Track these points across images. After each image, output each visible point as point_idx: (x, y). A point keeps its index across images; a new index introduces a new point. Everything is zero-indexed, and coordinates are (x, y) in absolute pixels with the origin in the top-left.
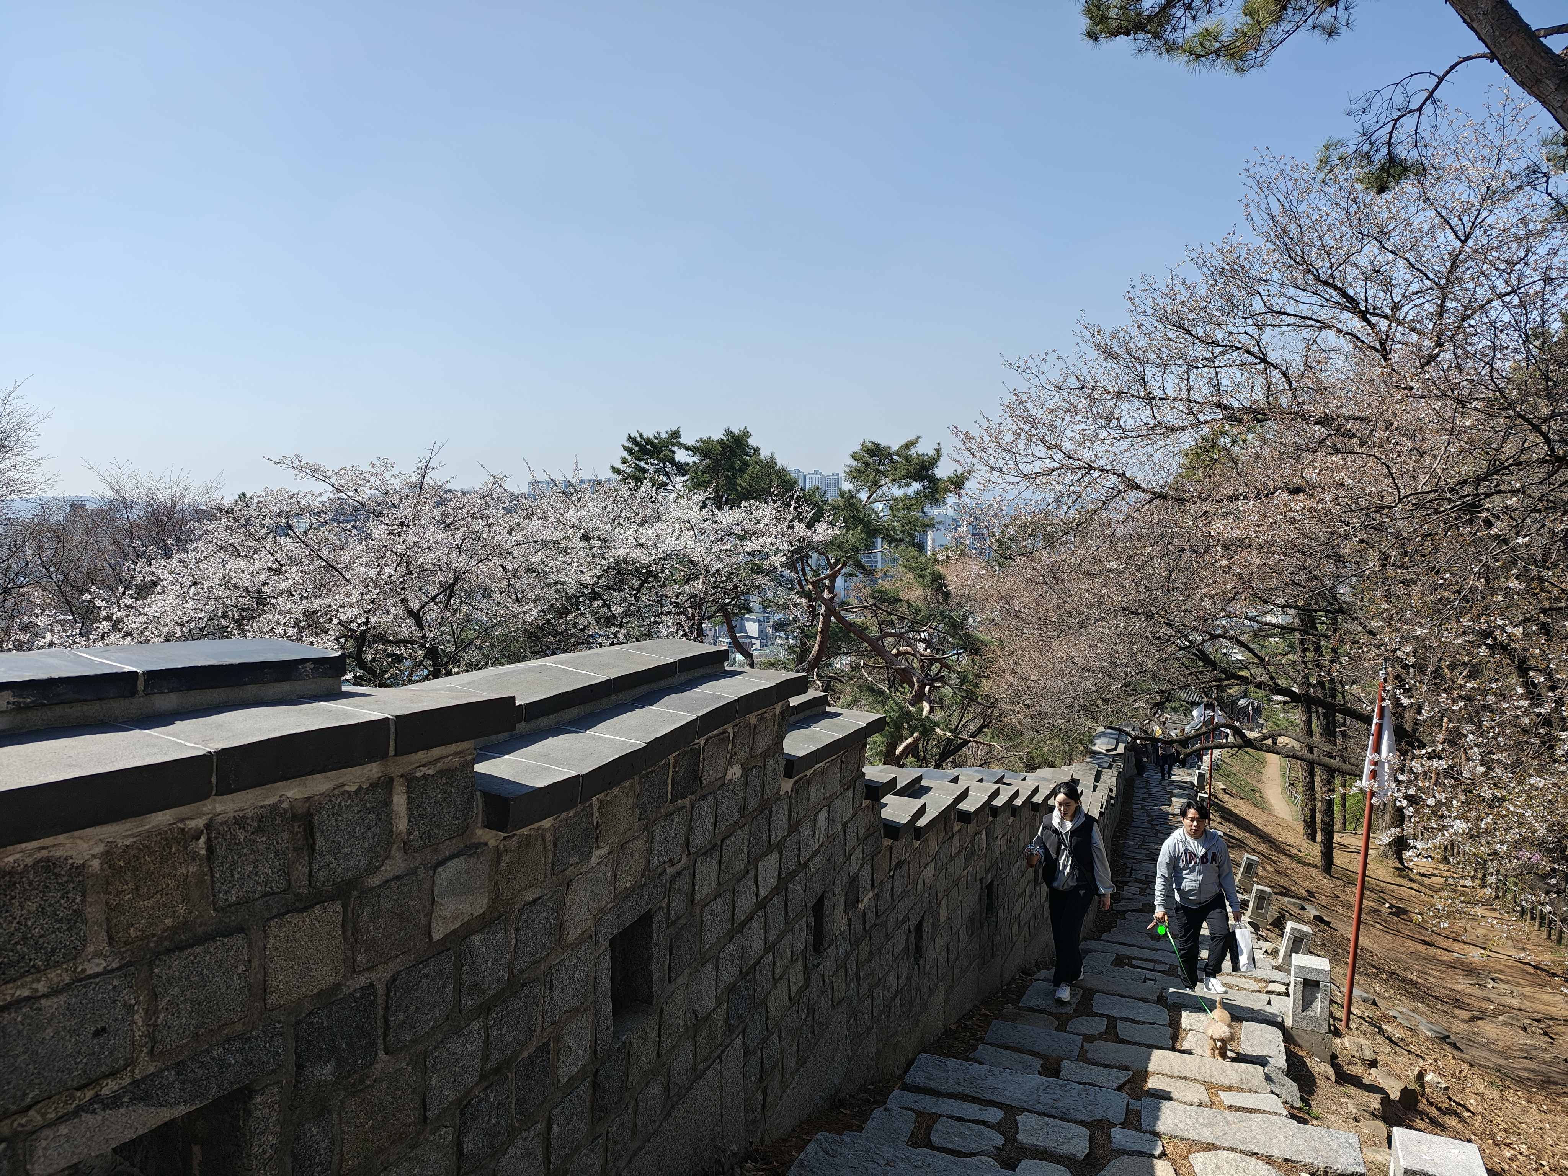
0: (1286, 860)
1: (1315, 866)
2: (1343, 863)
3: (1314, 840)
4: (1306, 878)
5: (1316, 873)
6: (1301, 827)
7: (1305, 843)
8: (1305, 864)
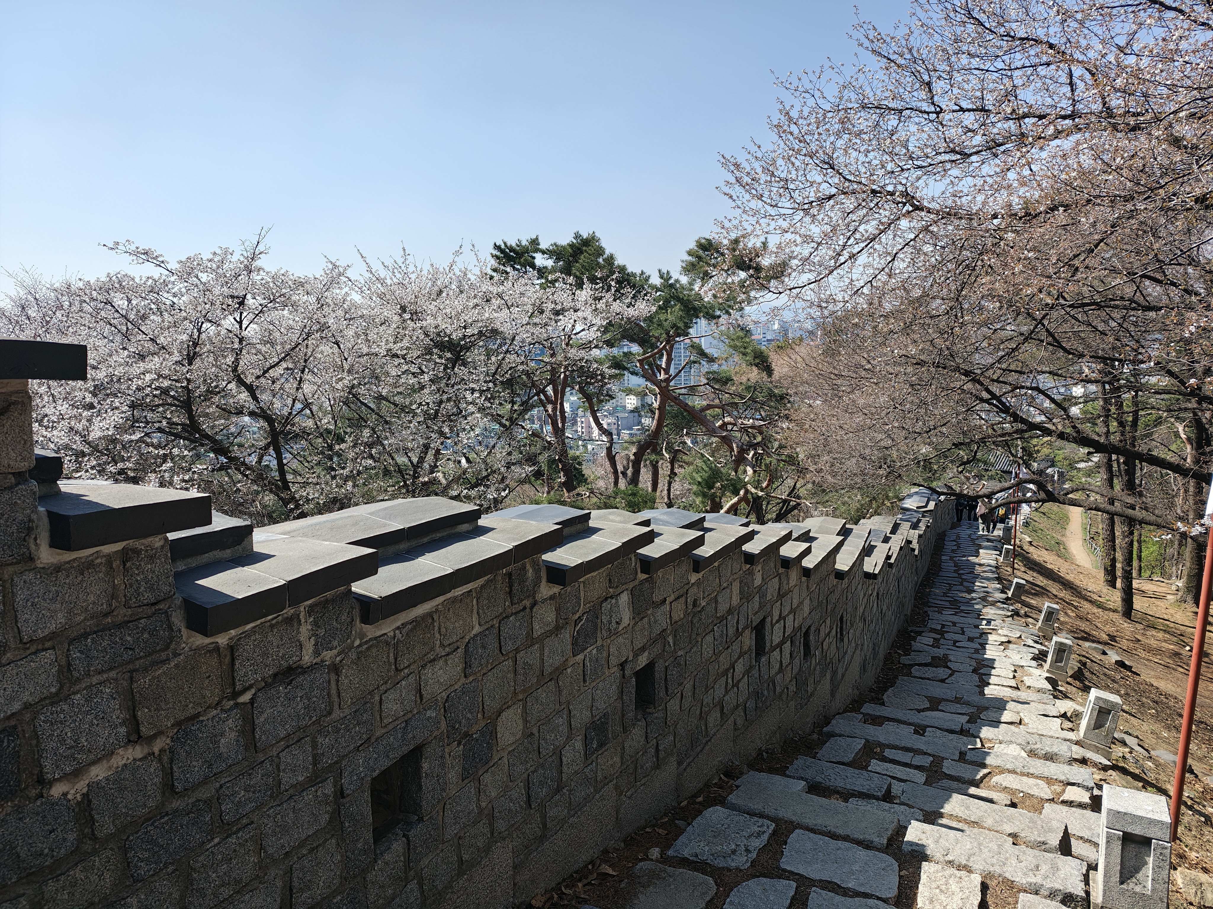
0: (1087, 605)
1: (1115, 611)
2: (1142, 607)
3: (1114, 586)
4: (1106, 623)
5: (1117, 617)
6: (1101, 575)
7: (1105, 589)
8: (1105, 609)
